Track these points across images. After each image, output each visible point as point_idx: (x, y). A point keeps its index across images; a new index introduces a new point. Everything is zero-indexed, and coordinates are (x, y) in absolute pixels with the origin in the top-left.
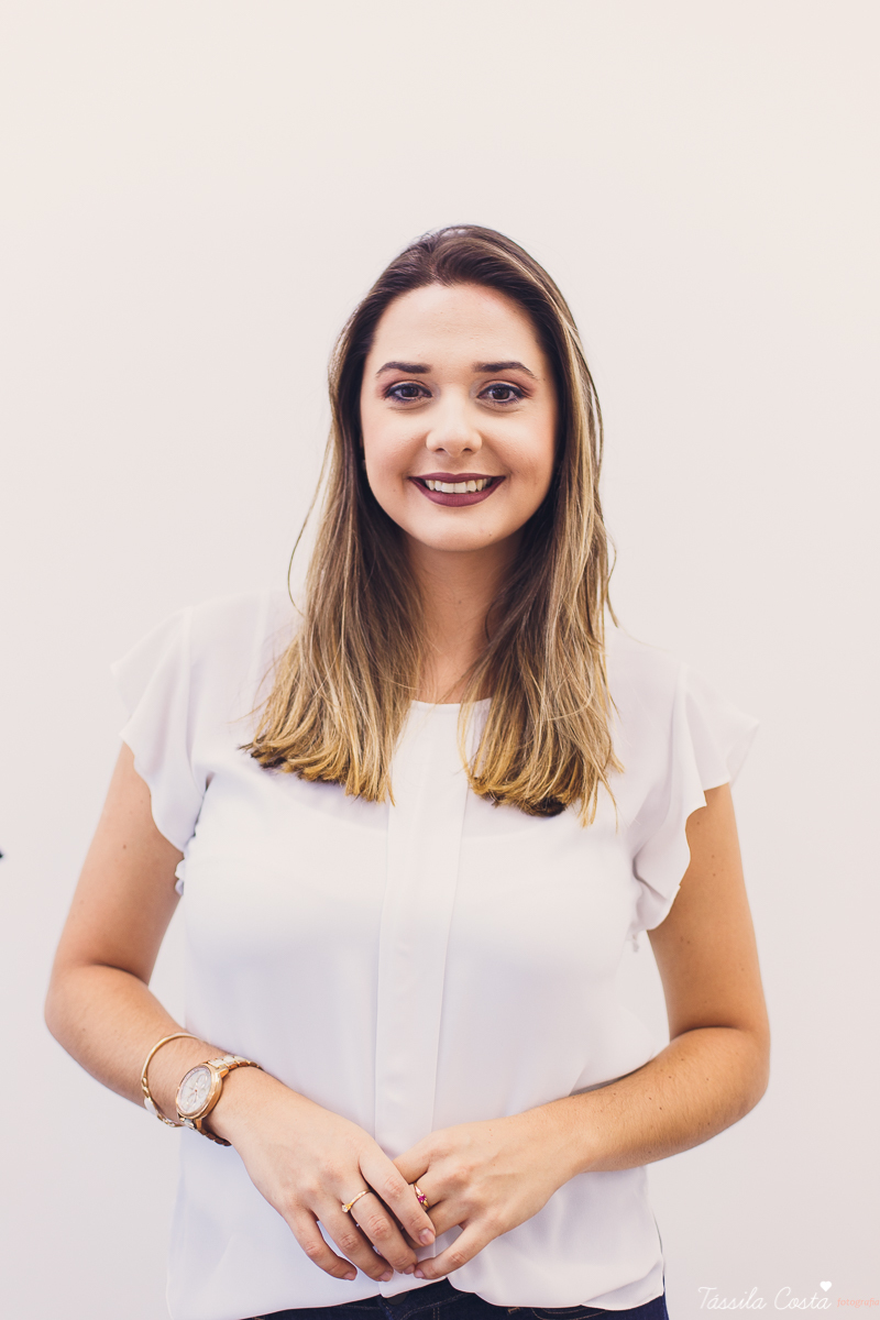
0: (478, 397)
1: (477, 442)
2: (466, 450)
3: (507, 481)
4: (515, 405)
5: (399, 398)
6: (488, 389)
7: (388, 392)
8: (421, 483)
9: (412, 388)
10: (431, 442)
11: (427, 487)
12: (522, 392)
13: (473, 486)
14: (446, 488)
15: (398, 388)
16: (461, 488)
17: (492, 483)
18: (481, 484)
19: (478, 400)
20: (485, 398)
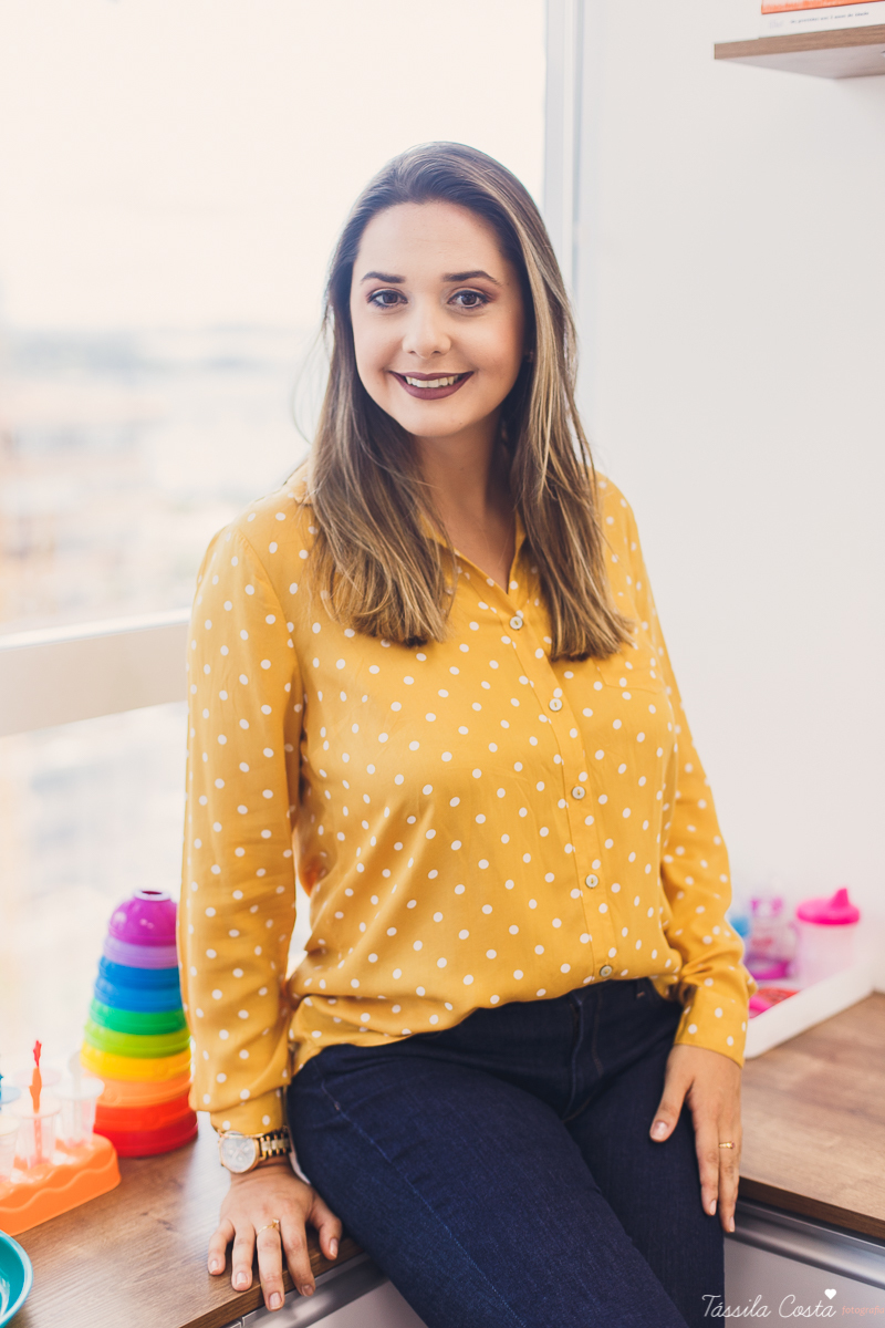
0: (448, 303)
1: (445, 345)
2: (436, 352)
3: (475, 376)
4: (480, 310)
5: (379, 304)
6: (457, 296)
7: (372, 298)
8: (402, 378)
9: (391, 296)
10: (406, 346)
11: (406, 381)
12: (487, 297)
13: (444, 382)
14: (419, 384)
15: (379, 295)
16: (434, 384)
17: (461, 379)
18: (451, 380)
19: (448, 306)
20: (454, 303)
